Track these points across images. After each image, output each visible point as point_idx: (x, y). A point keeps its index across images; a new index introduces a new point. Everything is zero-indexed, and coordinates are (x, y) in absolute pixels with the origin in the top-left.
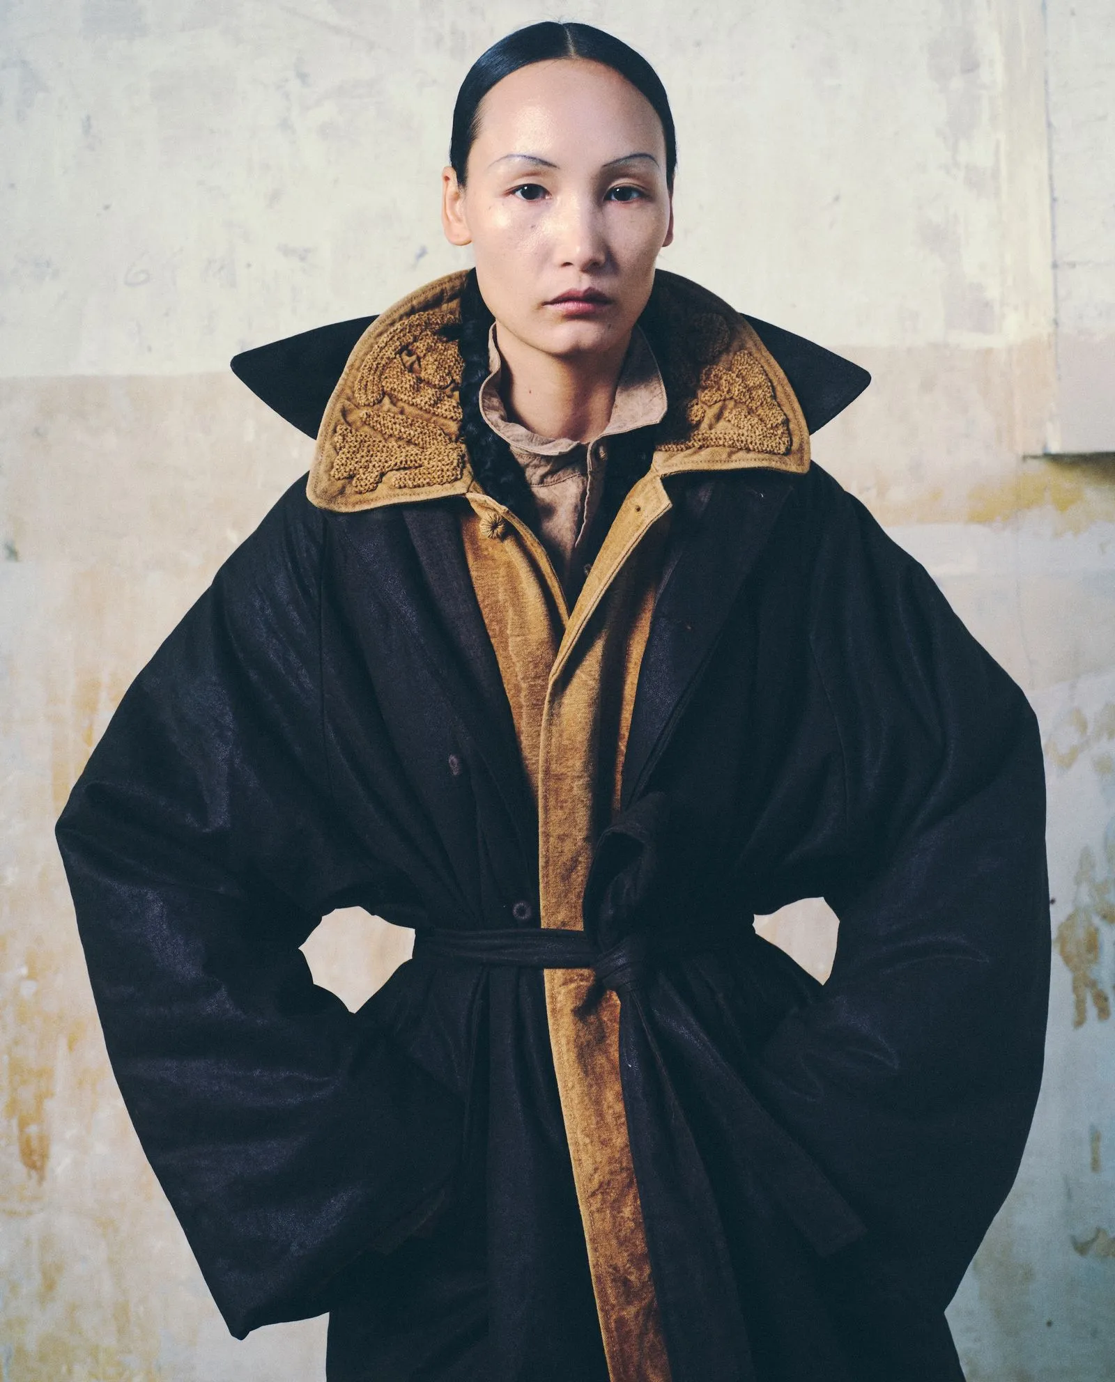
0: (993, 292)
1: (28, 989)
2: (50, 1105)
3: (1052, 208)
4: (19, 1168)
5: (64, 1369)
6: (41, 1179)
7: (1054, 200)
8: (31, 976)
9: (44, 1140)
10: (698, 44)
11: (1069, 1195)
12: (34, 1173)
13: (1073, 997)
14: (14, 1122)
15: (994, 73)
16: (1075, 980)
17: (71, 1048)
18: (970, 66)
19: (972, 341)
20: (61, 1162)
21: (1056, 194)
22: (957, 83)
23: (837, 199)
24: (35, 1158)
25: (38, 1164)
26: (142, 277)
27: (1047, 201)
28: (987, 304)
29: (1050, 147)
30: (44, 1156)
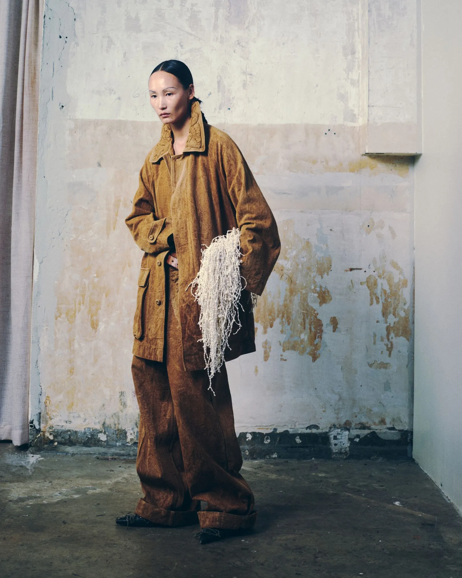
0: (356, 112)
1: (96, 280)
2: (100, 312)
3: (368, 91)
4: (90, 328)
5: (98, 384)
6: (96, 331)
7: (369, 90)
8: (97, 277)
9: (98, 321)
10: (283, 44)
11: (367, 351)
12: (94, 330)
13: (370, 297)
14: (90, 316)
15: (359, 55)
16: (370, 293)
17: (106, 296)
18: (353, 53)
19: (350, 124)
20: (102, 327)
21: (370, 89)
22: (349, 57)
23: (317, 86)
24: (95, 325)
25: (95, 327)
26: (137, 95)
27: (368, 90)
28: (355, 115)
29: (369, 76)
30: (97, 325)
